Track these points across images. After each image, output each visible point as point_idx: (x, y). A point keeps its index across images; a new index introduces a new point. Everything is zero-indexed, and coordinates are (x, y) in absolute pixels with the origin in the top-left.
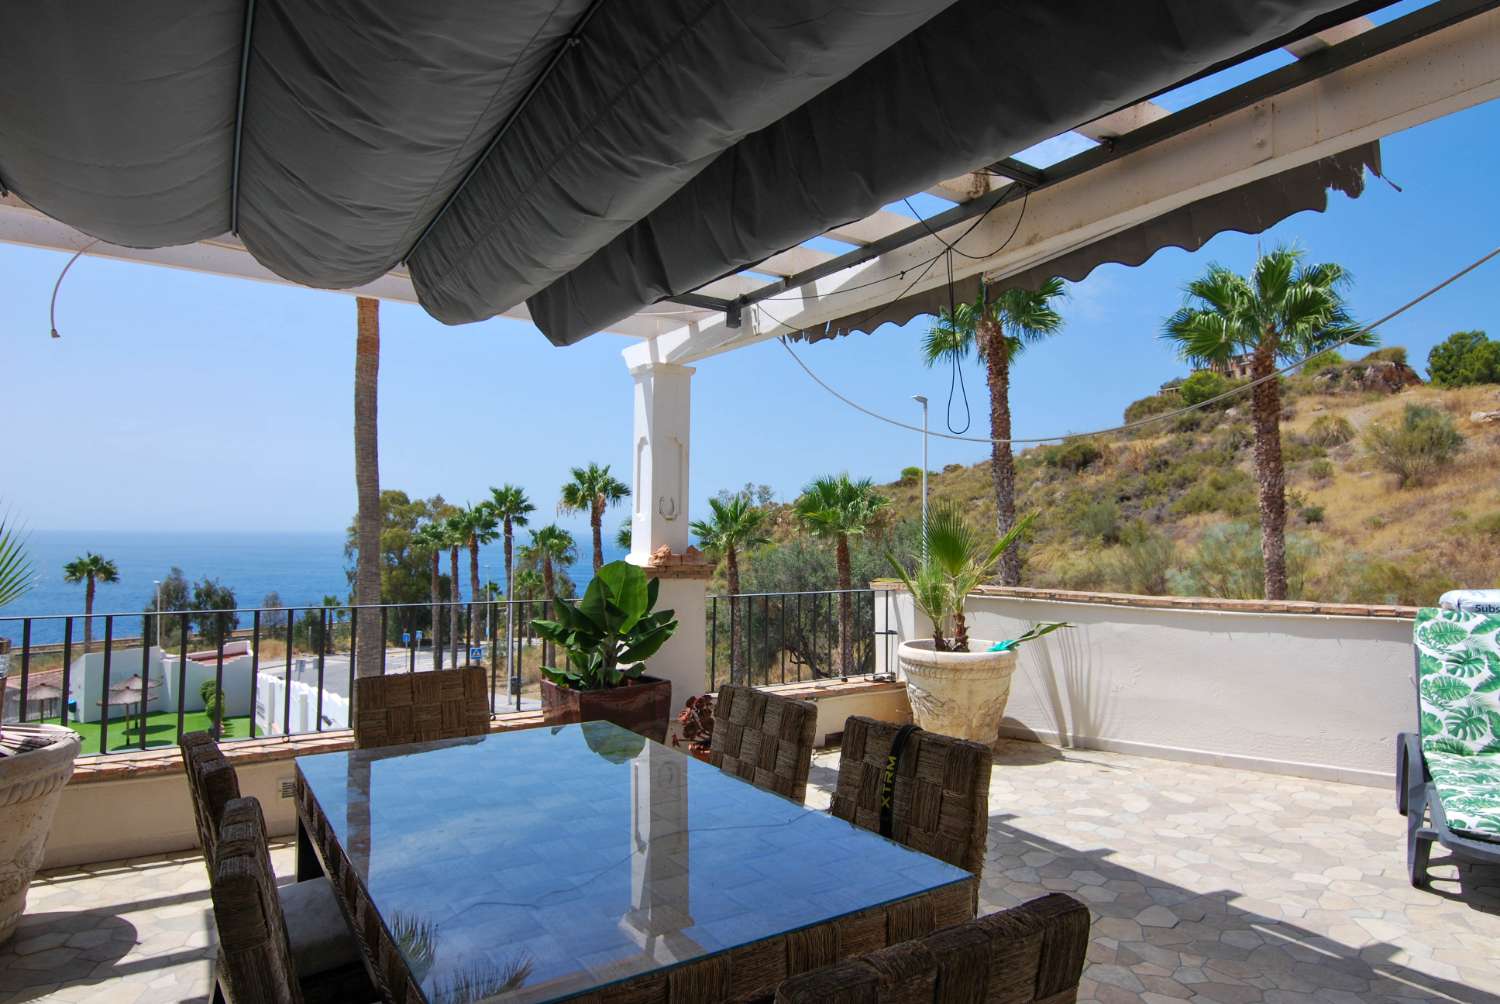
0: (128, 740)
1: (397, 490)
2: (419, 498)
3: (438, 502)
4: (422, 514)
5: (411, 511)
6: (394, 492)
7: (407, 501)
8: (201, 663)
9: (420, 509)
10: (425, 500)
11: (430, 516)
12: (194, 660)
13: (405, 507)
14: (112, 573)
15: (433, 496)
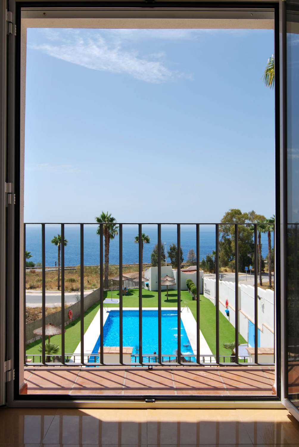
0: (167, 298)
1: (237, 209)
2: (245, 212)
3: (253, 213)
4: (247, 218)
5: (243, 217)
6: (235, 210)
7: (241, 213)
8: (185, 273)
9: (246, 216)
10: (248, 213)
11: (250, 219)
12: (183, 271)
13: (240, 216)
14: (149, 240)
15: (251, 211)
